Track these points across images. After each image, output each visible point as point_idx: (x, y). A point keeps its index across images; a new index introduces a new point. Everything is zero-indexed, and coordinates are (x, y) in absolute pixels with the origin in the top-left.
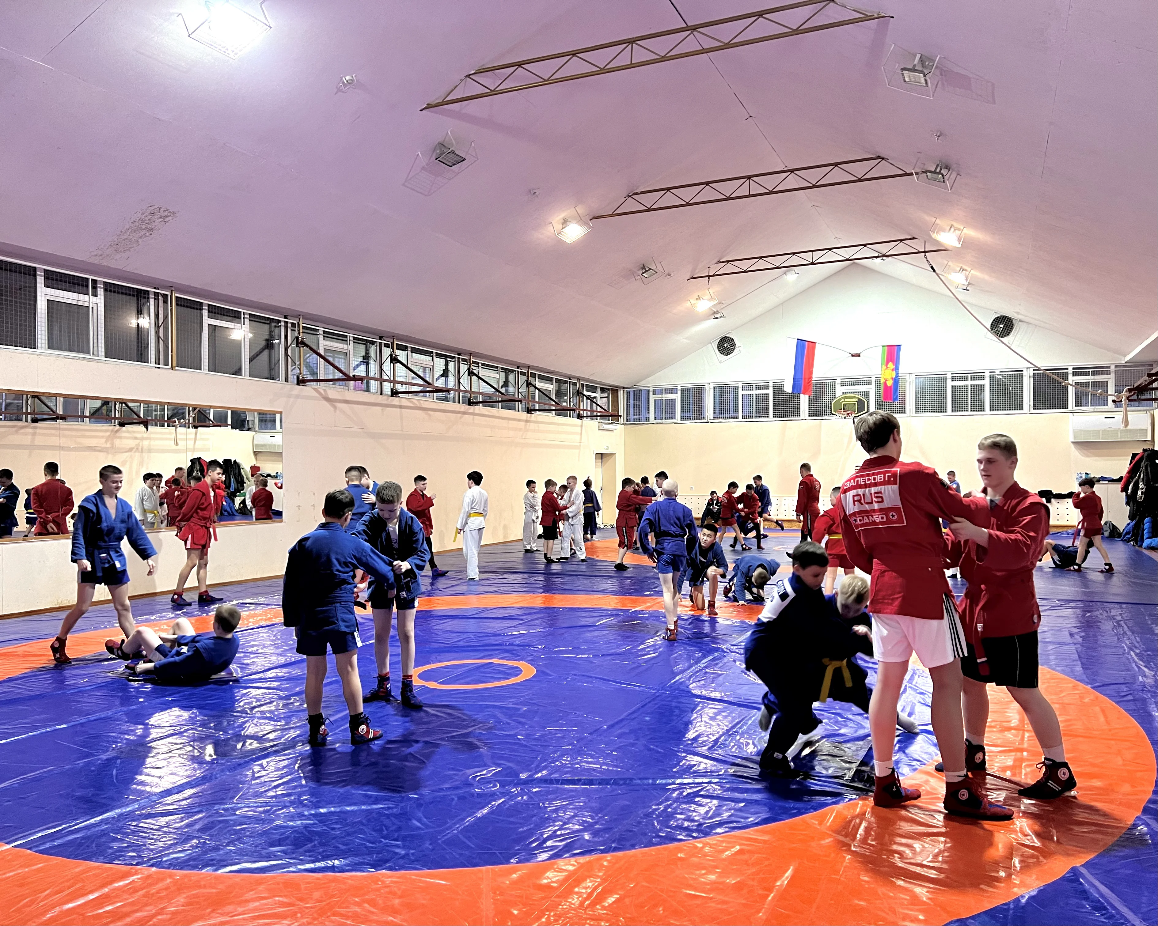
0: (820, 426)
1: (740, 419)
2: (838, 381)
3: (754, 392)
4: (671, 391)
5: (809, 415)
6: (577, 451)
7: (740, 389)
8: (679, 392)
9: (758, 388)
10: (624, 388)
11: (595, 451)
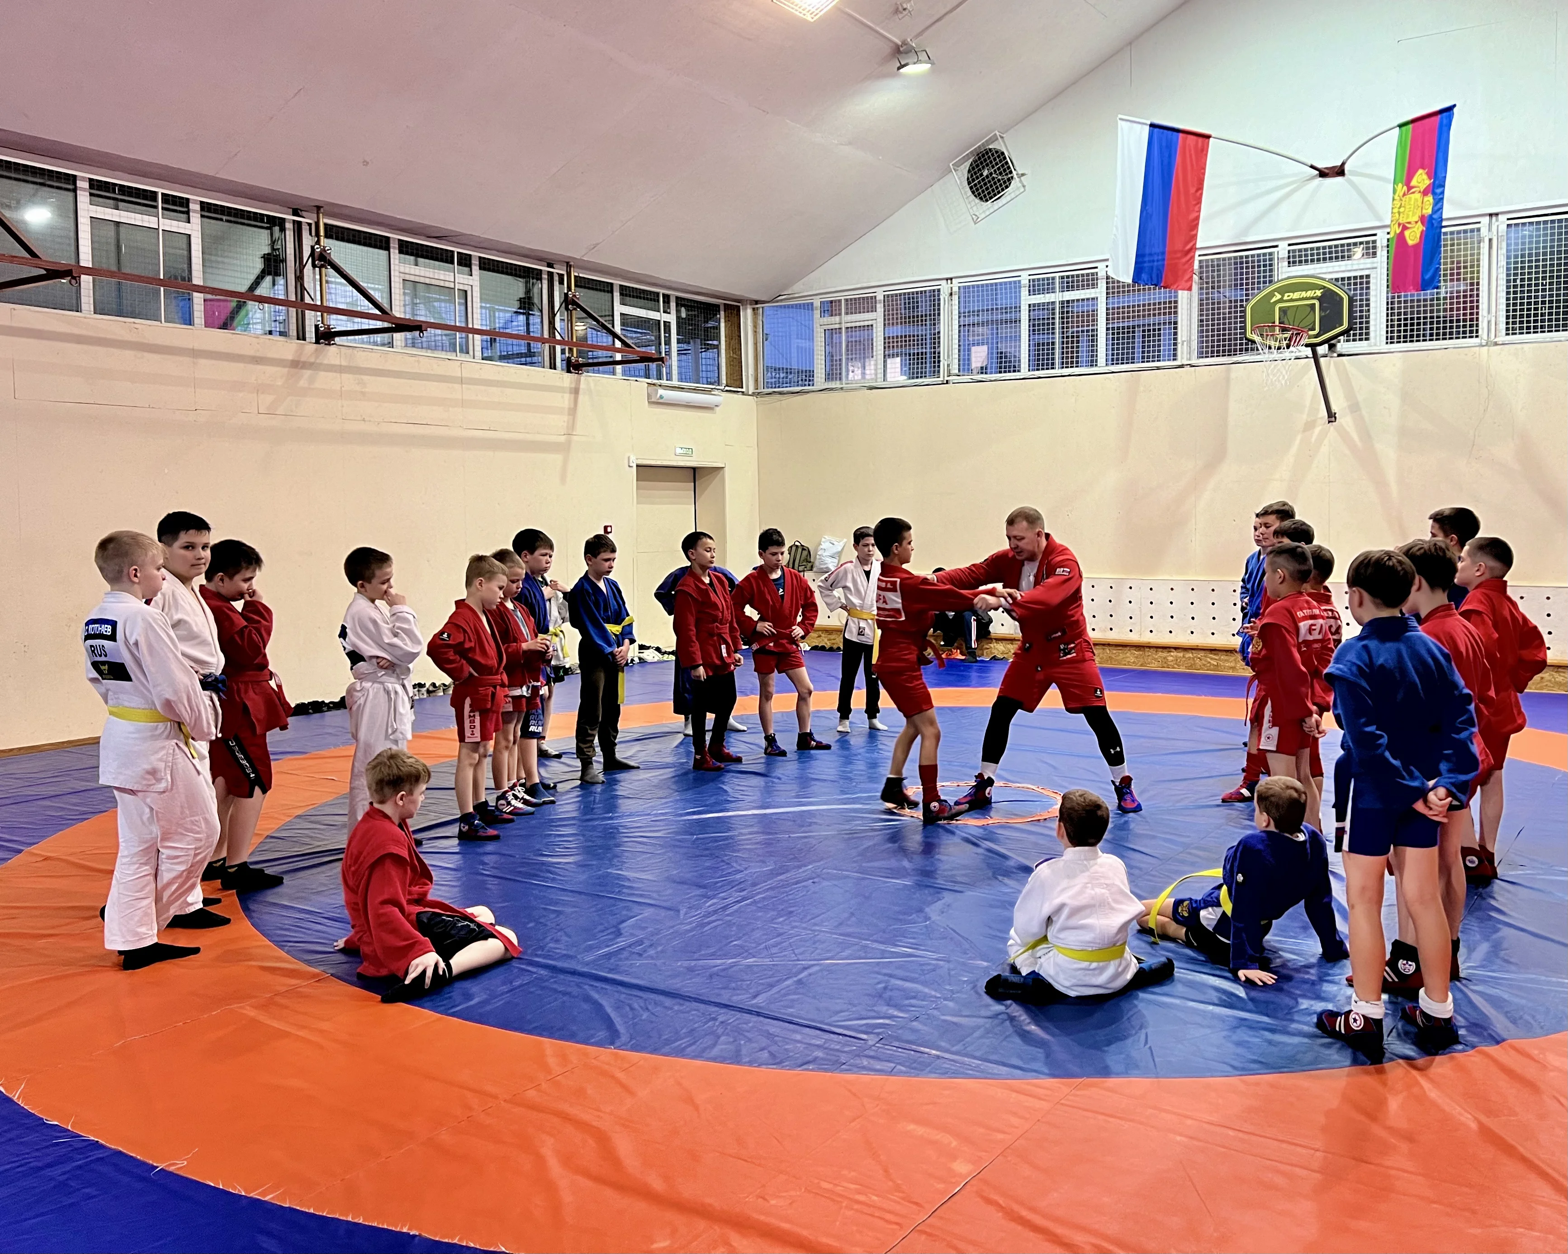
0: (1228, 380)
1: (1024, 371)
2: (1283, 250)
3: (1057, 297)
4: (865, 304)
5: (1201, 355)
6: (558, 458)
7: (1024, 292)
8: (880, 307)
9: (1070, 284)
10: (757, 302)
11: (633, 458)
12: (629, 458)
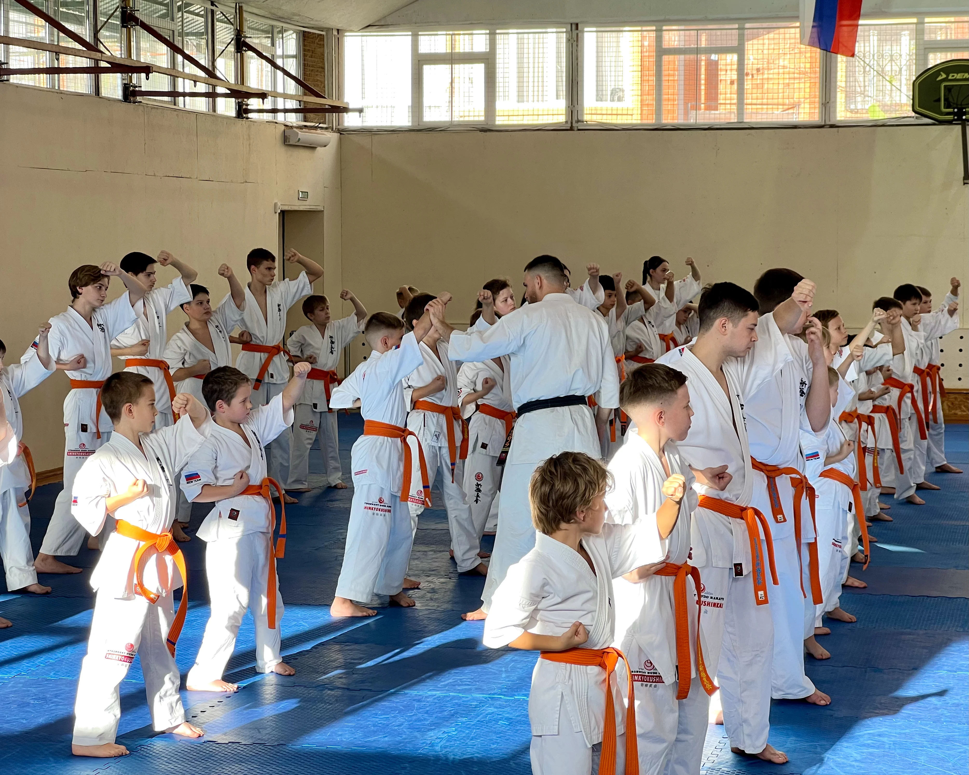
10: (339, 31)
11: (279, 204)
12: (276, 205)
